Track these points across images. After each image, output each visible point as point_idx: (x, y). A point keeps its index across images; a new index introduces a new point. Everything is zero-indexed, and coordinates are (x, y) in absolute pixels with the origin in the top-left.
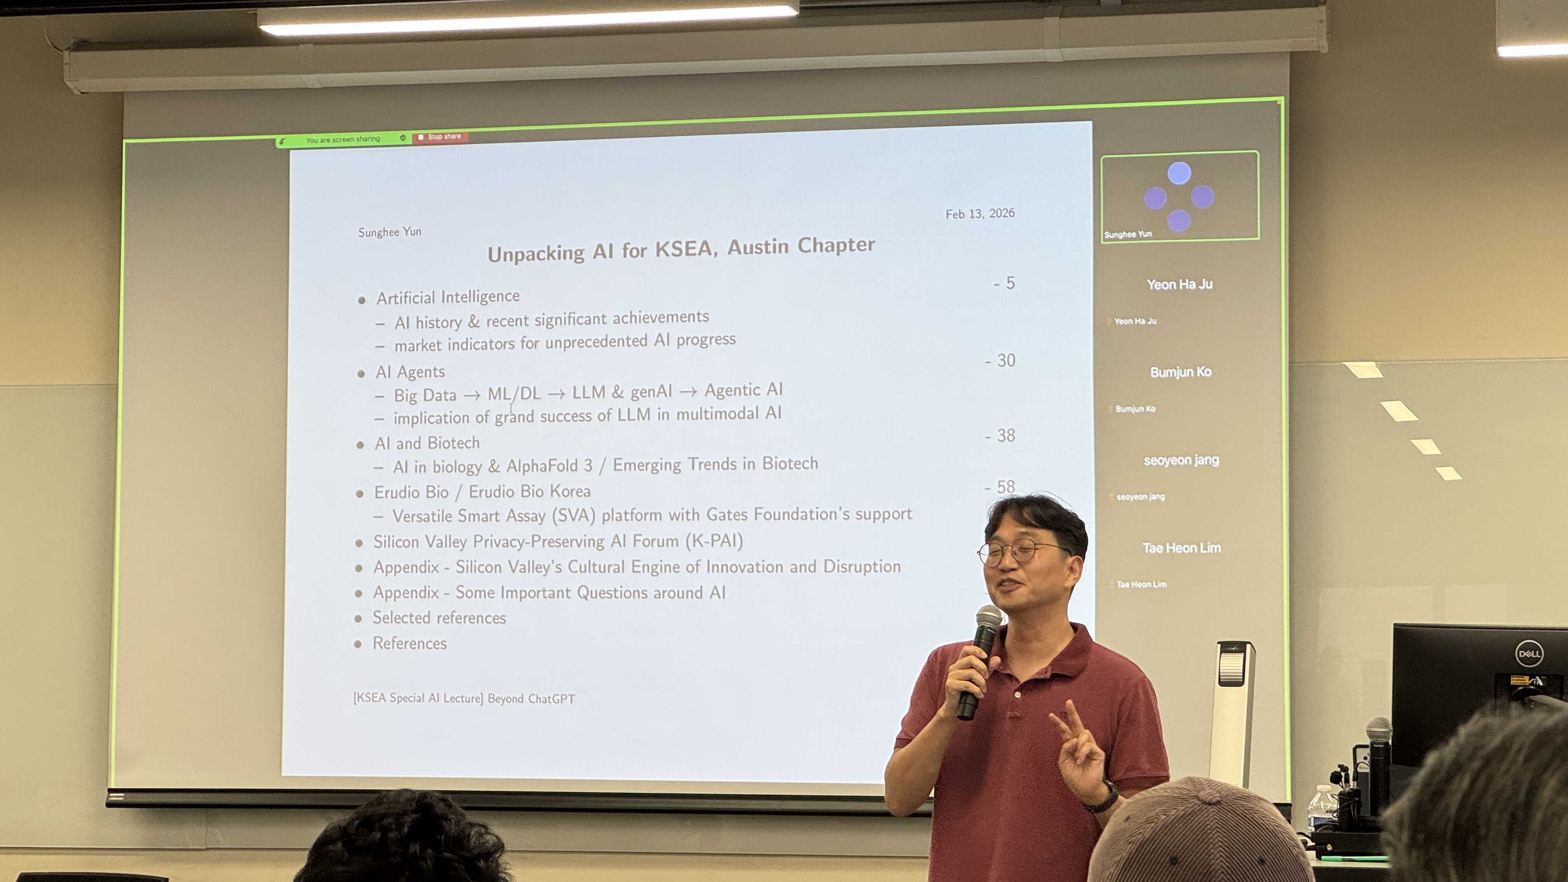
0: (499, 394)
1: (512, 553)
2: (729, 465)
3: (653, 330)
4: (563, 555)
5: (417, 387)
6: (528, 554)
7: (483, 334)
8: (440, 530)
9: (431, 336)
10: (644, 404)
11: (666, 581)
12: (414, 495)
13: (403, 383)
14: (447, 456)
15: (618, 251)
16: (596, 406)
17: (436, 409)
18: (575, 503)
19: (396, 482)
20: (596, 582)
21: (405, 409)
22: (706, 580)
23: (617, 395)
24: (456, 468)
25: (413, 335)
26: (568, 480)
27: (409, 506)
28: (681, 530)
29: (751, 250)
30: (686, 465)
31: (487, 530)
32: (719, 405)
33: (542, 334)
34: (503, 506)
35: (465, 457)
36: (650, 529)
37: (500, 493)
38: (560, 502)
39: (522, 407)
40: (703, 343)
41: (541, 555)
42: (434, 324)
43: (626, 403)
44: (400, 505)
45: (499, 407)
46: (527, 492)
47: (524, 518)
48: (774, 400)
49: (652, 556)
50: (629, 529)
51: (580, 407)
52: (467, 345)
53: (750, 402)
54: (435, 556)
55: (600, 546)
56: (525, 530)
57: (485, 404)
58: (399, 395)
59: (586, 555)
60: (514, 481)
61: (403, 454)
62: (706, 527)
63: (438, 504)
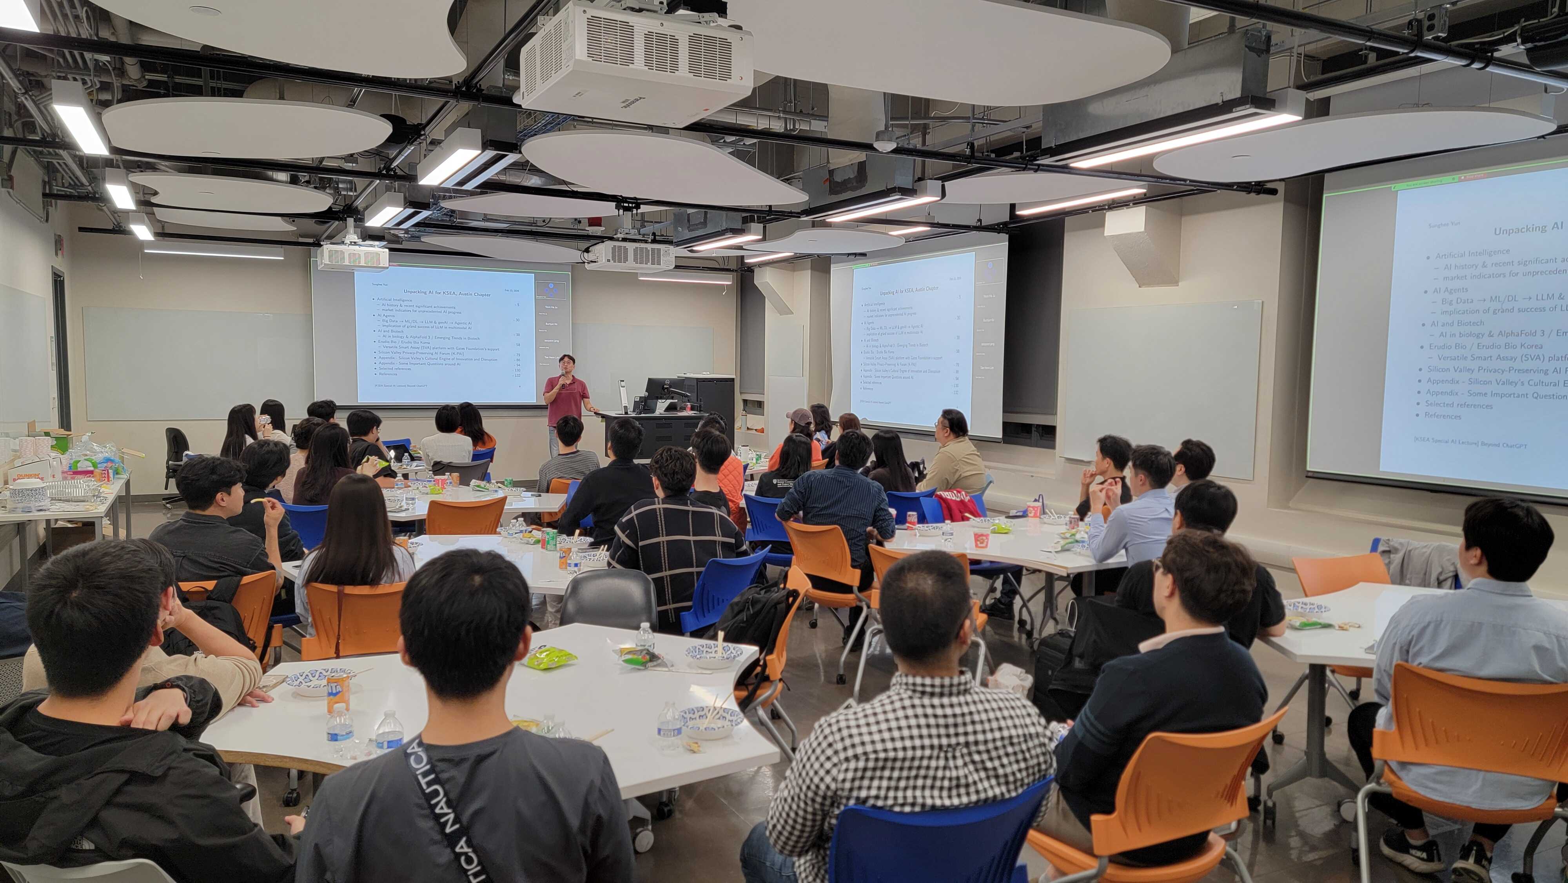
0: (408, 321)
1: (412, 356)
2: (461, 338)
3: (443, 310)
4: (424, 356)
5: (388, 319)
6: (416, 356)
7: (403, 308)
8: (395, 350)
9: (391, 308)
10: (441, 325)
11: (447, 362)
12: (388, 342)
13: (385, 318)
14: (397, 334)
15: (435, 293)
16: (430, 325)
17: (392, 324)
18: (426, 345)
19: (384, 339)
20: (432, 362)
21: (385, 324)
22: (457, 362)
23: (435, 323)
24: (398, 337)
25: (387, 308)
26: (424, 340)
27: (387, 345)
28: (450, 351)
29: (464, 294)
30: (451, 338)
31: (405, 350)
32: (458, 326)
33: (417, 309)
34: (410, 345)
35: (400, 335)
36: (443, 351)
37: (409, 342)
38: (423, 345)
39: (413, 325)
40: (454, 313)
41: (419, 356)
42: (392, 306)
43: (437, 325)
44: (384, 344)
45: (408, 324)
46: (415, 342)
47: (414, 348)
48: (470, 326)
49: (444, 356)
50: (438, 351)
51: (427, 325)
52: (399, 310)
53: (465, 326)
54: (394, 355)
55: (432, 354)
56: (415, 350)
57: (404, 323)
58: (383, 321)
59: (429, 356)
60: (411, 340)
61: (385, 334)
62: (456, 351)
63: (393, 344)
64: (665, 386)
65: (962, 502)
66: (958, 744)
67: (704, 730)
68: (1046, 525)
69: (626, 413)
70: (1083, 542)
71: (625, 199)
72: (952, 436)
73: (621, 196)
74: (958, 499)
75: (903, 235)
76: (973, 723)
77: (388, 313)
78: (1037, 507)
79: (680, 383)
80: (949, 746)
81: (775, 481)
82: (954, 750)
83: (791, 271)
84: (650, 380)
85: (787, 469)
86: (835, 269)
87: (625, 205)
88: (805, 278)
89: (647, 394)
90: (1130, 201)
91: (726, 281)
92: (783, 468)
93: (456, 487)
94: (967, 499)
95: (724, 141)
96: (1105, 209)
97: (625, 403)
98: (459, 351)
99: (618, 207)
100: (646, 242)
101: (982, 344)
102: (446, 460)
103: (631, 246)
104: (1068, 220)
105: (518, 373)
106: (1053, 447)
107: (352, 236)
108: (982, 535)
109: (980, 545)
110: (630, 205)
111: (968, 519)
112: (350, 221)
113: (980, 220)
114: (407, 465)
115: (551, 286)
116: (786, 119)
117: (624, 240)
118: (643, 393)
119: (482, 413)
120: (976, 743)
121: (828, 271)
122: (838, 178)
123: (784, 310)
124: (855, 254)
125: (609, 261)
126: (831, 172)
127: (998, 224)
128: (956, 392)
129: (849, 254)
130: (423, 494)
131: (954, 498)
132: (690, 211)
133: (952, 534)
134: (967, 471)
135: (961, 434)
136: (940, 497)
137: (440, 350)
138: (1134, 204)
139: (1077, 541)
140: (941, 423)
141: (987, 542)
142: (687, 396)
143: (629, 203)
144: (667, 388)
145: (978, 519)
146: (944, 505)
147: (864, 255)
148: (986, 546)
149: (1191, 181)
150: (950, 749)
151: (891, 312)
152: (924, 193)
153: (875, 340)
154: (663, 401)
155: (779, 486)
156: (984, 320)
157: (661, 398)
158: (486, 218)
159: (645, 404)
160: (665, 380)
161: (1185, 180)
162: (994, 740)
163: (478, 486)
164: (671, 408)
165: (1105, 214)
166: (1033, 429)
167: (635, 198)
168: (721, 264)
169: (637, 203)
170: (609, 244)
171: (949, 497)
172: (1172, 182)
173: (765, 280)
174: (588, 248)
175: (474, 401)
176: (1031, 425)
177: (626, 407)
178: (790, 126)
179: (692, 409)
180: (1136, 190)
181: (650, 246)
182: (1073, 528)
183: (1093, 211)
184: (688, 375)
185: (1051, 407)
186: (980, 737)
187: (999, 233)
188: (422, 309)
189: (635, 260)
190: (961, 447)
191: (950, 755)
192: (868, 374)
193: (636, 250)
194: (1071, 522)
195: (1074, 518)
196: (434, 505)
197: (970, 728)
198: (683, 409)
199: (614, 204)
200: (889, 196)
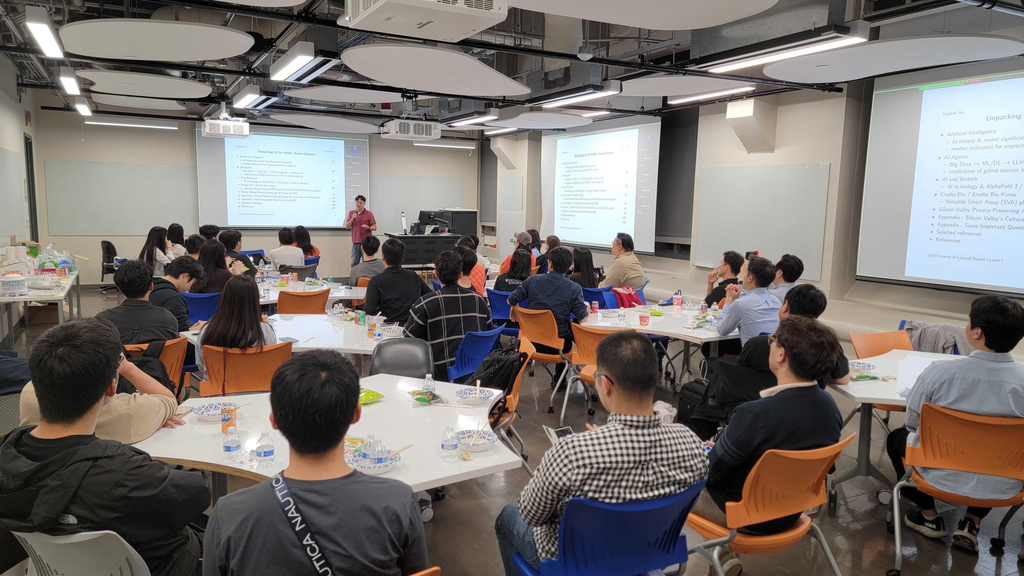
0: (260, 171)
1: (263, 194)
2: (295, 183)
3: (284, 164)
4: (271, 195)
5: (247, 170)
6: (266, 194)
7: (257, 163)
8: (252, 191)
9: (249, 162)
10: (282, 174)
11: (286, 199)
12: (247, 185)
13: (245, 169)
14: (253, 180)
15: (278, 152)
16: (275, 174)
17: (250, 173)
18: (273, 187)
19: (245, 183)
20: (276, 198)
21: (245, 173)
22: (293, 199)
23: (278, 172)
24: (254, 182)
25: (246, 162)
26: (271, 184)
27: (247, 187)
28: (289, 192)
29: (297, 154)
30: (289, 183)
31: (259, 191)
32: (294, 175)
33: (267, 163)
34: (261, 187)
35: (255, 180)
36: (284, 191)
37: (261, 185)
38: (270, 187)
39: (264, 174)
40: (291, 166)
41: (268, 195)
42: (249, 161)
43: (280, 174)
44: (245, 187)
45: (261, 173)
46: (265, 186)
47: (265, 189)
48: (301, 175)
49: (284, 195)
50: (281, 191)
51: (273, 174)
52: (255, 164)
53: (298, 175)
54: (251, 194)
55: (277, 193)
56: (265, 191)
57: (258, 173)
58: (244, 171)
59: (274, 195)
60: (263, 184)
61: (245, 179)
62: (292, 192)
63: (251, 187)
64: (431, 216)
65: (630, 294)
66: (651, 460)
67: (472, 446)
68: (685, 311)
69: (406, 234)
70: (711, 322)
71: (408, 91)
72: (623, 251)
73: (405, 89)
74: (627, 293)
75: (592, 117)
76: (661, 446)
77: (247, 166)
78: (679, 299)
79: (441, 214)
80: (645, 461)
81: (507, 280)
82: (648, 463)
83: (515, 140)
84: (421, 213)
85: (514, 273)
86: (544, 139)
87: (408, 95)
88: (524, 146)
89: (419, 221)
90: (744, 95)
91: (471, 147)
92: (512, 272)
93: (295, 282)
94: (633, 293)
95: (472, 52)
96: (727, 101)
97: (405, 227)
98: (295, 192)
99: (403, 96)
100: (422, 120)
101: (643, 190)
102: (288, 264)
103: (412, 123)
104: (701, 108)
105: (334, 207)
106: (688, 259)
107: (224, 114)
108: (645, 317)
109: (643, 324)
110: (411, 95)
111: (634, 306)
112: (223, 104)
113: (643, 107)
114: (263, 267)
115: (355, 149)
116: (515, 37)
117: (407, 118)
118: (417, 221)
119: (310, 233)
120: (662, 459)
121: (540, 141)
122: (551, 78)
123: (510, 166)
124: (558, 130)
125: (397, 132)
126: (546, 74)
127: (655, 110)
128: (625, 222)
129: (554, 130)
130: (274, 286)
131: (624, 292)
132: (450, 99)
133: (625, 316)
134: (632, 274)
135: (629, 249)
136: (616, 292)
137: (282, 191)
138: (746, 97)
139: (707, 321)
140: (616, 243)
141: (648, 322)
142: (446, 223)
143: (410, 93)
144: (432, 218)
145: (641, 306)
146: (618, 296)
147: (564, 130)
148: (647, 325)
149: (786, 82)
150: (646, 463)
151: (582, 169)
152: (609, 88)
153: (571, 187)
154: (430, 226)
155: (510, 283)
156: (644, 174)
157: (429, 224)
158: (312, 103)
159: (418, 228)
160: (431, 212)
161: (782, 82)
162: (673, 458)
163: (310, 282)
164: (434, 231)
165: (726, 105)
166: (675, 247)
167: (414, 90)
168: (468, 135)
169: (416, 93)
170: (397, 121)
171: (621, 292)
172: (774, 83)
173: (498, 146)
174: (383, 124)
175: (306, 224)
176: (673, 244)
177: (405, 230)
178: (518, 42)
179: (449, 231)
180: (748, 88)
181: (424, 123)
182: (704, 313)
183: (719, 102)
184: (446, 209)
185: (688, 233)
186: (665, 456)
187: (655, 116)
188: (270, 163)
189: (415, 132)
190: (628, 259)
191: (645, 467)
192: (566, 209)
193: (415, 125)
194: (702, 309)
195: (704, 306)
196: (282, 294)
197: (658, 450)
198: (443, 231)
199: (400, 94)
200: (585, 91)
